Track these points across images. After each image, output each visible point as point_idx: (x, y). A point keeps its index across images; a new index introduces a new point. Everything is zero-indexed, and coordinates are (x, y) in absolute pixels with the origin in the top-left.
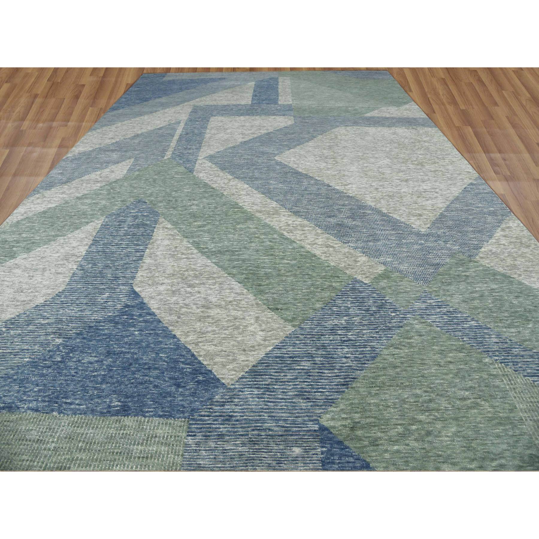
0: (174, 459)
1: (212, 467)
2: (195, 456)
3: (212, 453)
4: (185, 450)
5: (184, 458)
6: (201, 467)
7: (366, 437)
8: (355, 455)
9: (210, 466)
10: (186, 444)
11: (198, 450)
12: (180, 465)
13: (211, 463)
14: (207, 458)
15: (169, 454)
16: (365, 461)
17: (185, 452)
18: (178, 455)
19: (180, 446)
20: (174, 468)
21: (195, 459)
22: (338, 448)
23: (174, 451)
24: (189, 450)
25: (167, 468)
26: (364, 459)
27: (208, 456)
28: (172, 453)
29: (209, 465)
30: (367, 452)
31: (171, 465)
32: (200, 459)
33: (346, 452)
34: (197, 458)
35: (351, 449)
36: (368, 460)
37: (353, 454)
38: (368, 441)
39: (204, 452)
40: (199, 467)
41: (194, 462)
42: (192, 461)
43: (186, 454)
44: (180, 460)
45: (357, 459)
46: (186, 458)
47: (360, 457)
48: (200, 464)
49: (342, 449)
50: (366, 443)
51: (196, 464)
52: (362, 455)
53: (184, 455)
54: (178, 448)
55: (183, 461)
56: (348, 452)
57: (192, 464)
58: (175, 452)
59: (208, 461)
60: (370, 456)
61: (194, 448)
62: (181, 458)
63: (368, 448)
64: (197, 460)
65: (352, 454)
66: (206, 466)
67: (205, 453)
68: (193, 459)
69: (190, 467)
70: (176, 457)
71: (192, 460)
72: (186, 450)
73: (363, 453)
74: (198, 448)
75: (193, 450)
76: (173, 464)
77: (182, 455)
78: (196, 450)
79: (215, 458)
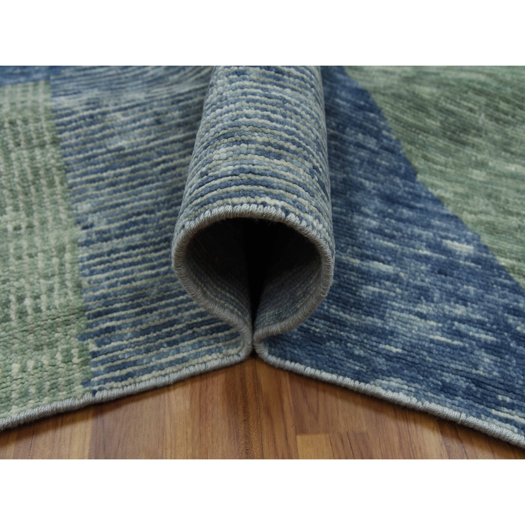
0: (32, 159)
1: (158, 146)
2: (94, 133)
3: (144, 110)
4: (58, 125)
5: (64, 148)
6: (126, 155)
7: (441, 110)
8: (386, 138)
9: (152, 144)
10: (54, 111)
11: (99, 113)
12: (59, 169)
13: (152, 136)
14: (134, 129)
15: (10, 152)
16: (408, 162)
17: (61, 132)
18: (42, 146)
19: (37, 120)
20: (43, 182)
21: (99, 139)
22: (348, 101)
23: (22, 137)
24: (70, 122)
25: (19, 188)
26: (408, 156)
27: (134, 121)
28: (18, 145)
29: (148, 142)
30: (424, 146)
31: (30, 177)
32: (112, 135)
33: (368, 119)
34: (104, 137)
35: (383, 119)
36: (418, 163)
37: (385, 133)
38: (441, 122)
39: (118, 115)
40: (119, 157)
41: (100, 147)
42: (92, 149)
43: (66, 134)
44: (53, 157)
45: (387, 149)
46: (70, 146)
47: (399, 149)
48: (121, 149)
49: (361, 108)
50: (434, 124)
51: (109, 151)
52: (405, 147)
53: (61, 140)
54: (31, 126)
55: (65, 156)
56: (373, 121)
57: (94, 156)
58: (29, 141)
59: (141, 135)
60: (425, 158)
61: (86, 113)
62: (53, 150)
63: (432, 139)
64: (106, 141)
65: (379, 131)
66: (141, 148)
67: (124, 115)
68: (92, 141)
69: (92, 164)
70: (37, 152)
71: (89, 146)
72: (62, 124)
73: (412, 143)
74: (98, 110)
75: (84, 118)
76: (36, 173)
77: (55, 142)
78: (91, 116)
79: (158, 122)
